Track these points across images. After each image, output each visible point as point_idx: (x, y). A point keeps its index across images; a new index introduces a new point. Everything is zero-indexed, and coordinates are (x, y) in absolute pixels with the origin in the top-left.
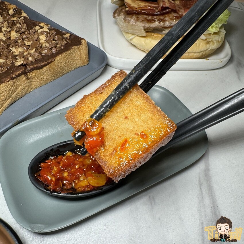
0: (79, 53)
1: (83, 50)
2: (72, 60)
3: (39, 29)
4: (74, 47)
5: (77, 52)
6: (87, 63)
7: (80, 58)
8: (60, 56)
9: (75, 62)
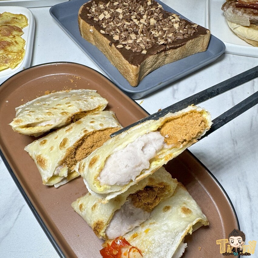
0: (203, 41)
1: (206, 38)
2: (196, 45)
3: (172, 19)
4: (201, 35)
5: (202, 40)
6: (205, 50)
7: (202, 45)
8: (191, 41)
9: (197, 48)
